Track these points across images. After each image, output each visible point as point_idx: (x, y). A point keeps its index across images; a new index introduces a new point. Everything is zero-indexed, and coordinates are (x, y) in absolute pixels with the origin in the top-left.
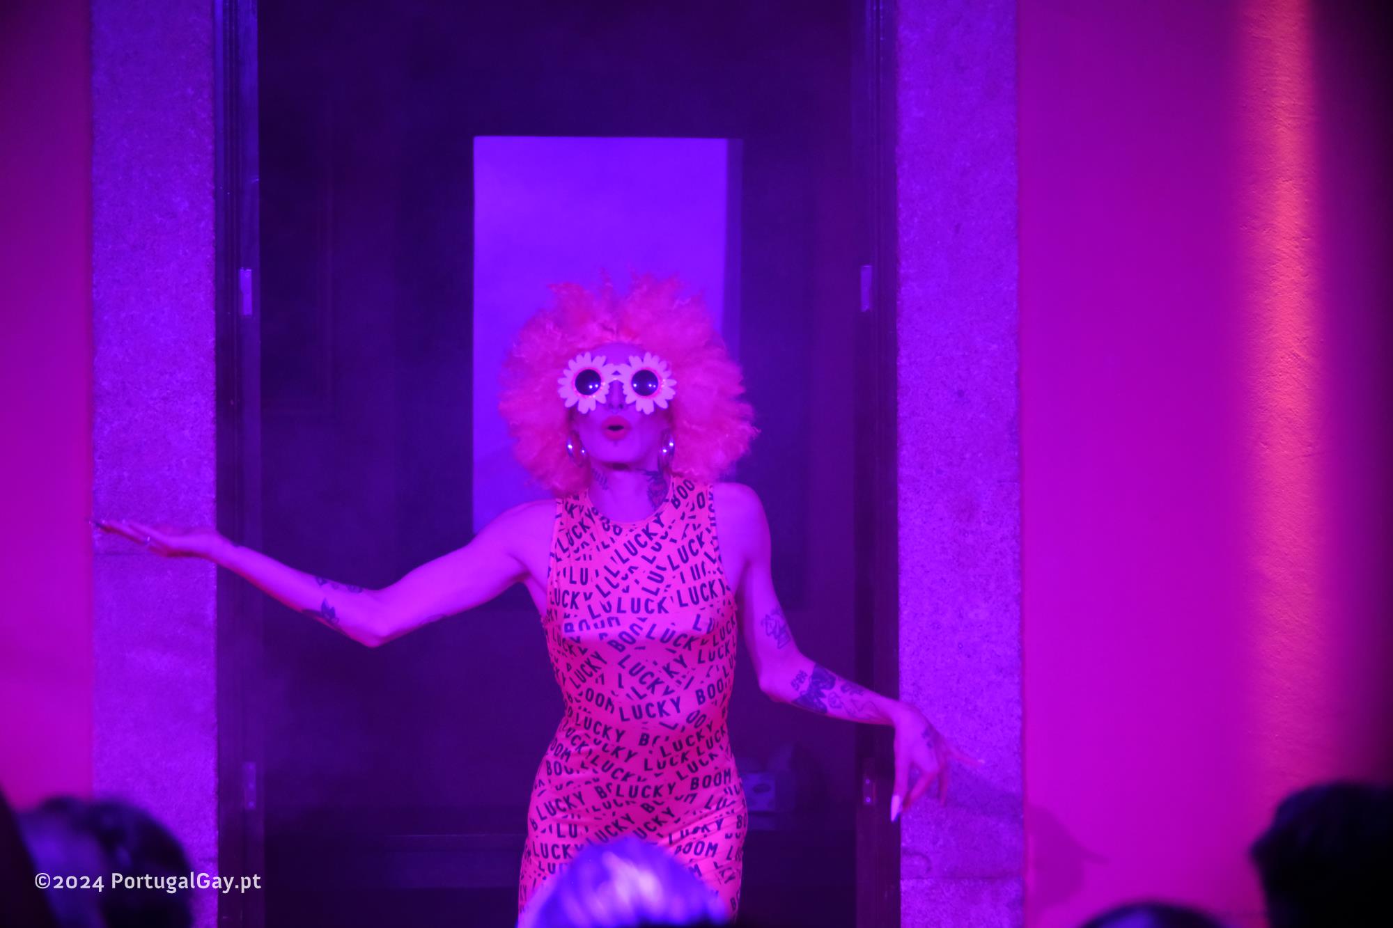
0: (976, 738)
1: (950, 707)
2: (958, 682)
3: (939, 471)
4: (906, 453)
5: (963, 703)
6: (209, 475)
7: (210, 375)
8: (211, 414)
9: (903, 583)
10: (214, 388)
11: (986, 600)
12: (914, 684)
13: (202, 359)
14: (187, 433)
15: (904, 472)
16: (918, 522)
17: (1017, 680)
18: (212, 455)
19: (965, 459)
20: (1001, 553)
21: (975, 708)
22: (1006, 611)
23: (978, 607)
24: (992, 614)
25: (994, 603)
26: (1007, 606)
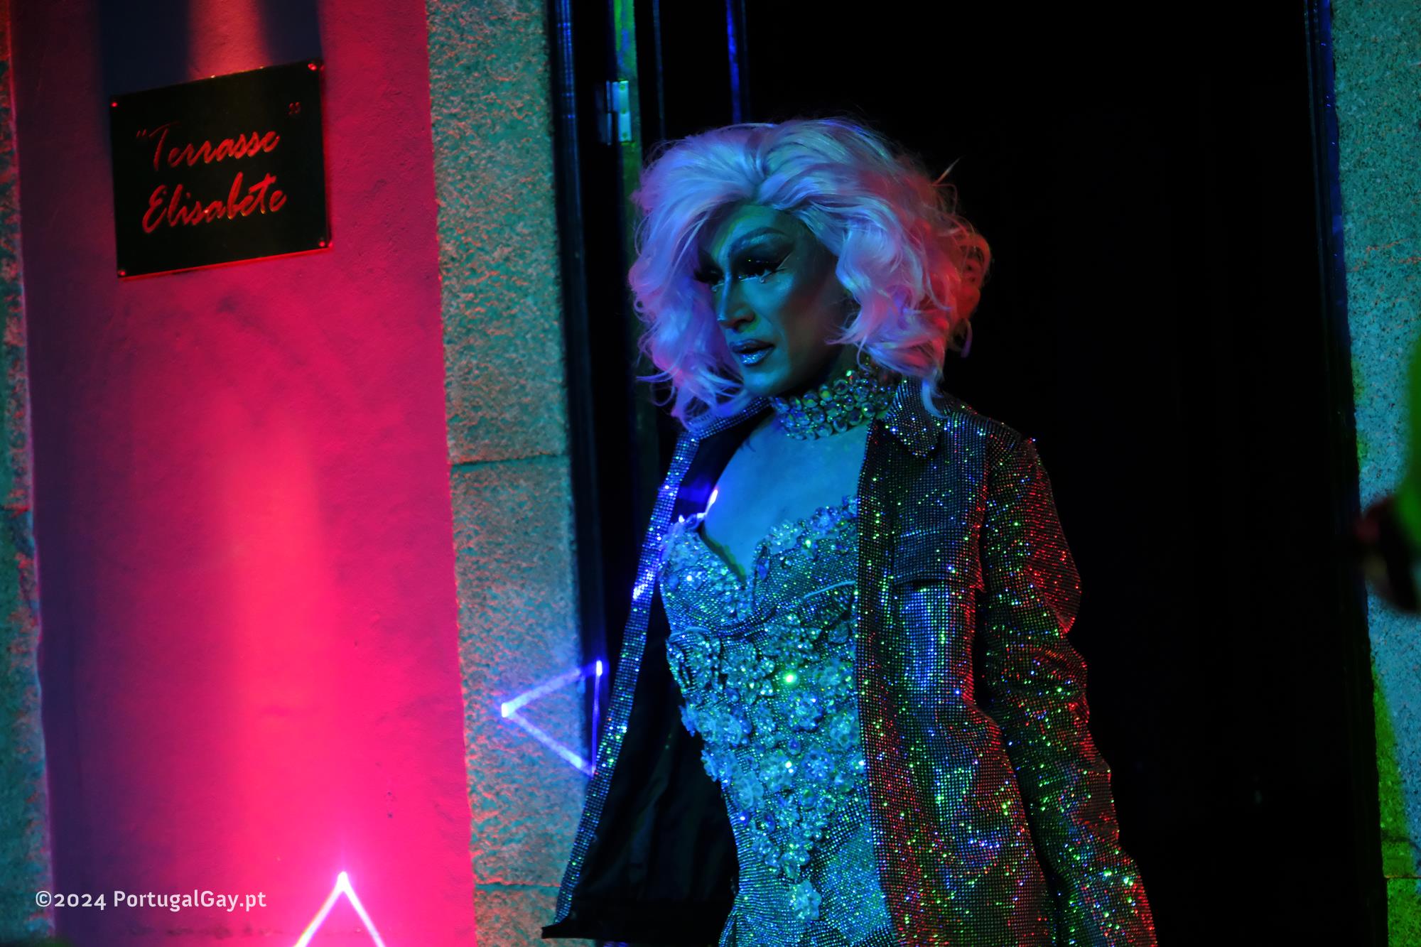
6: (554, 352)
7: (550, 223)
8: (552, 274)
10: (554, 238)
13: (539, 203)
14: (530, 300)
16: (1375, 330)
18: (556, 324)
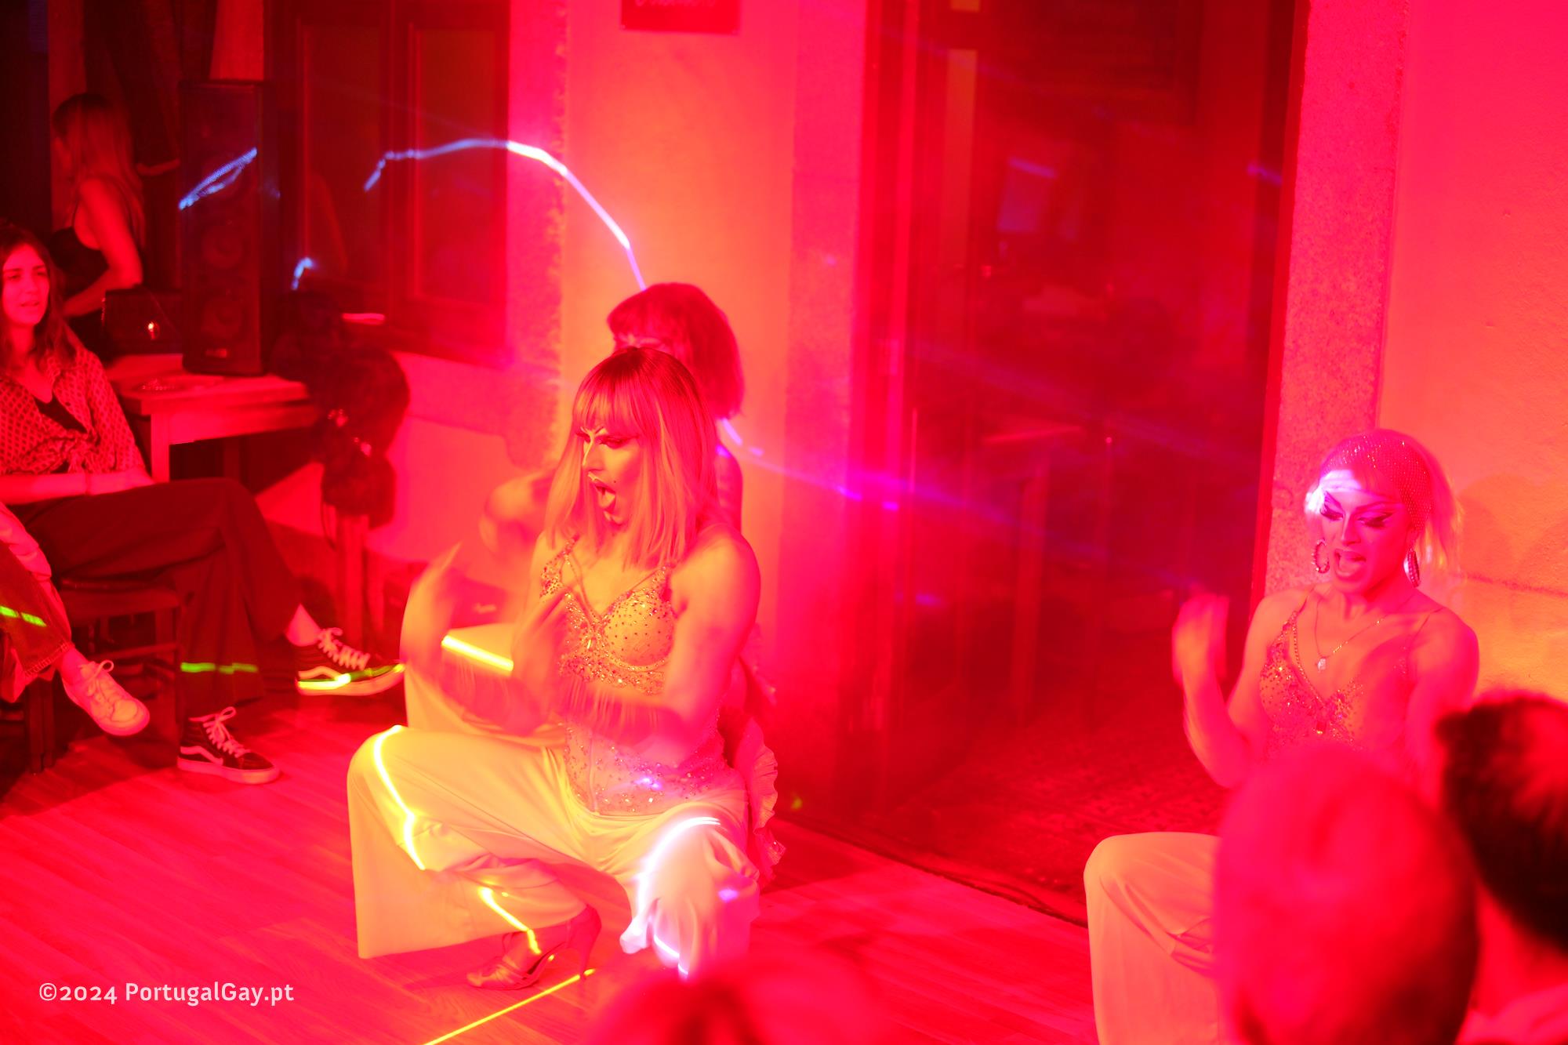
0: (1336, 395)
1: (1319, 367)
2: (1328, 344)
3: (1329, 156)
4: (1304, 136)
5: (1330, 364)
7: (862, 45)
8: (861, 75)
9: (1294, 253)
10: (863, 54)
11: (1355, 274)
12: (1294, 342)
14: (846, 88)
15: (1303, 153)
16: (1309, 199)
17: (1373, 349)
18: (859, 105)
19: (1348, 146)
20: (1371, 234)
21: (1339, 369)
22: (1370, 286)
23: (1349, 280)
24: (1358, 288)
25: (1361, 278)
26: (1371, 282)
